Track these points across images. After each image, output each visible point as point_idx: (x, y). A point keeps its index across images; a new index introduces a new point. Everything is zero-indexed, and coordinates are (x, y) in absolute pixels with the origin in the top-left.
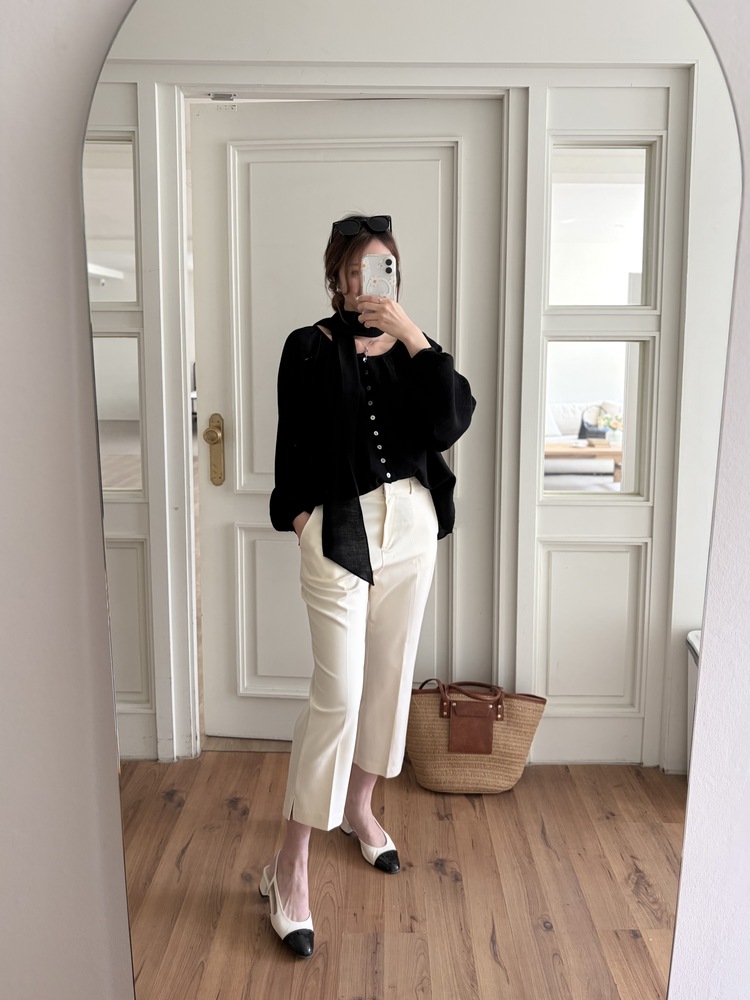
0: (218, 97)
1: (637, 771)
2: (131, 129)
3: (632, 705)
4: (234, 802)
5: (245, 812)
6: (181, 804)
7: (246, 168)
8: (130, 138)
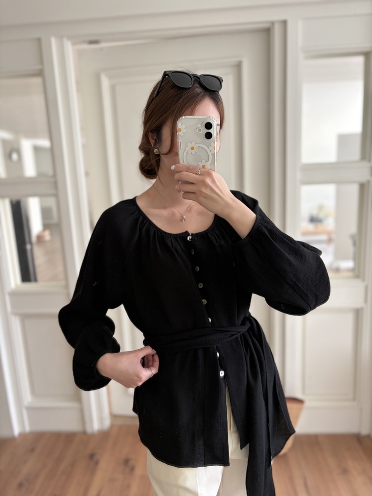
0: (92, 42)
1: (358, 438)
2: (39, 67)
3: (354, 399)
4: (126, 462)
5: (132, 469)
6: (97, 463)
7: (113, 89)
8: (40, 73)
